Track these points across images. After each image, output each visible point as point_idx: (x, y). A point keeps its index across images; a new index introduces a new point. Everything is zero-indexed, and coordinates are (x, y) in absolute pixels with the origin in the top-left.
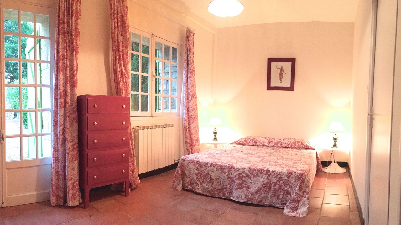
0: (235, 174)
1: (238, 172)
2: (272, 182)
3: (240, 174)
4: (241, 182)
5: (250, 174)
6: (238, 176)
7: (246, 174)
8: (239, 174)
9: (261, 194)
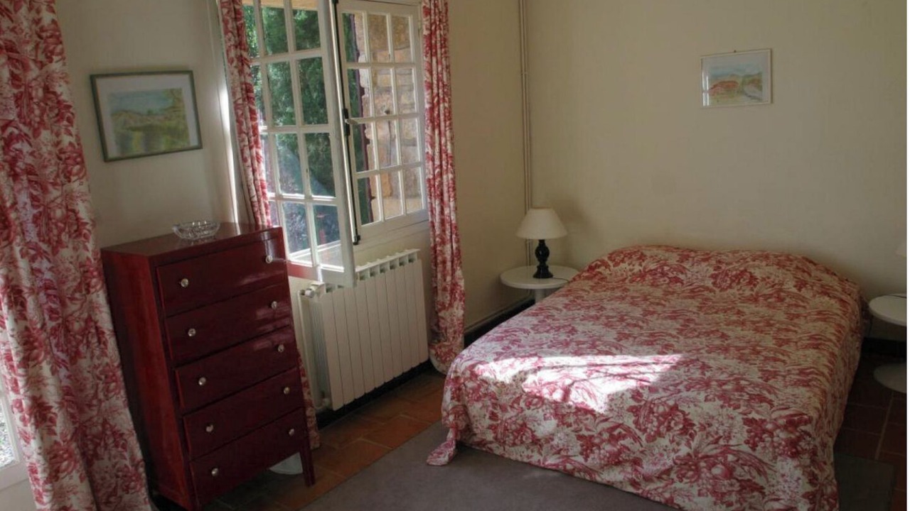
0: (599, 428)
1: (606, 425)
2: (700, 456)
3: (614, 428)
4: (615, 449)
5: (637, 431)
6: (608, 435)
7: (628, 429)
8: (608, 429)
9: (673, 481)
